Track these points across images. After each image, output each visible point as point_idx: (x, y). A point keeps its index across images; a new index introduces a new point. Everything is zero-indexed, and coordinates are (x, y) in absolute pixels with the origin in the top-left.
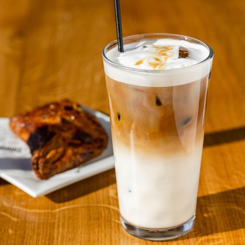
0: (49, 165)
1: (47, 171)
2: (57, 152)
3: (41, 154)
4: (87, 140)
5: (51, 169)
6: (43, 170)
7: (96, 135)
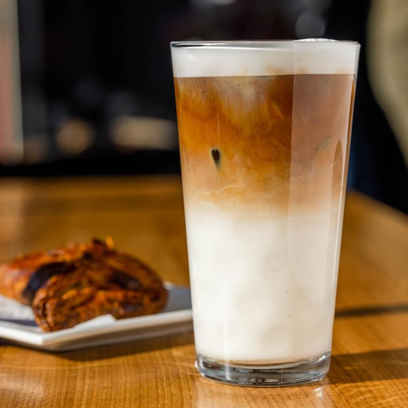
0: (65, 310)
1: (60, 318)
2: (79, 295)
3: (51, 293)
4: (132, 285)
5: (68, 318)
6: (54, 315)
7: (146, 282)
